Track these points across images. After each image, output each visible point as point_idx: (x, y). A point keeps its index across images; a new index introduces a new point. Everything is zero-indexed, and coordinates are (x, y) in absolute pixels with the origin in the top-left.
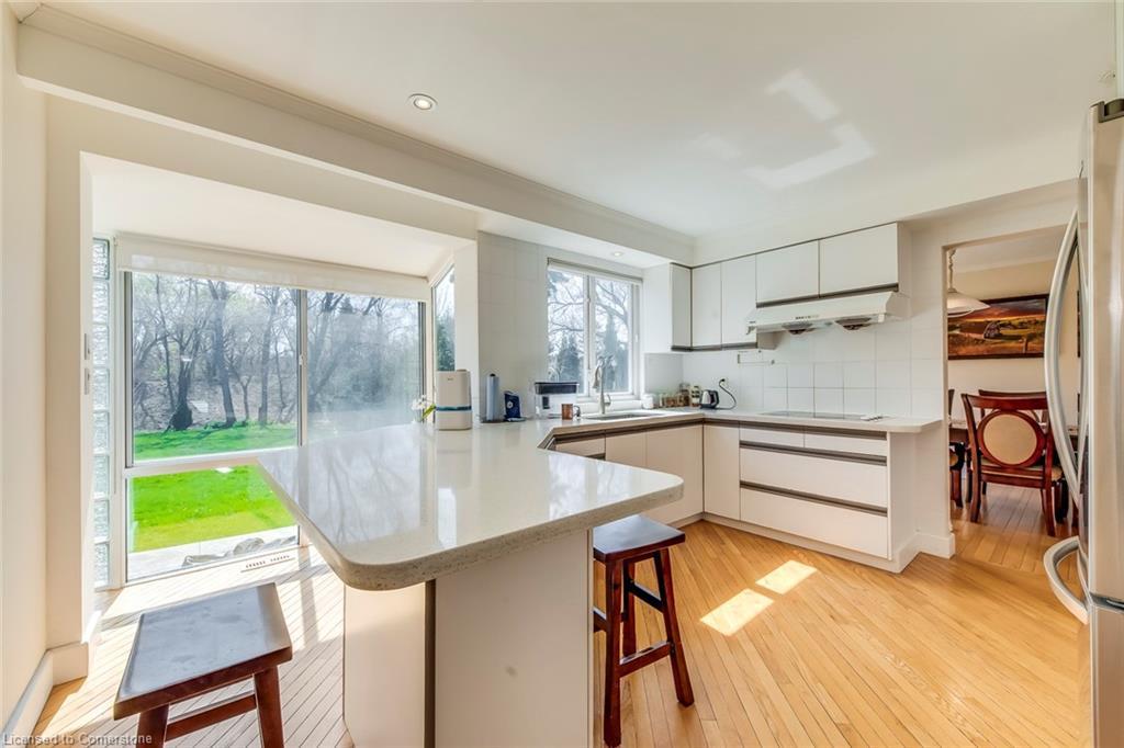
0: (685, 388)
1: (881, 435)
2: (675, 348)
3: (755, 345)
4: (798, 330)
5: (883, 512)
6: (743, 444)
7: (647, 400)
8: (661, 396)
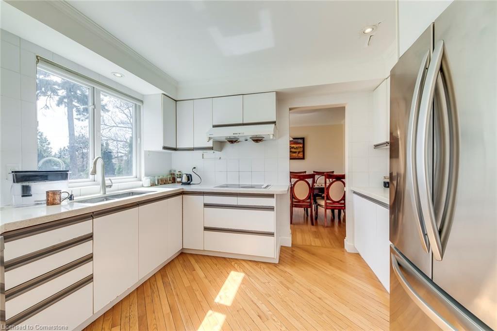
0: (172, 172)
1: (271, 196)
2: (165, 148)
3: (211, 148)
4: (232, 141)
5: (272, 234)
6: (206, 205)
7: (146, 181)
8: (156, 178)
